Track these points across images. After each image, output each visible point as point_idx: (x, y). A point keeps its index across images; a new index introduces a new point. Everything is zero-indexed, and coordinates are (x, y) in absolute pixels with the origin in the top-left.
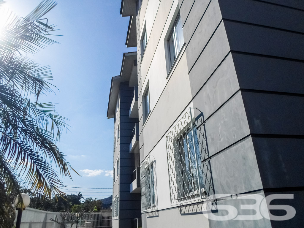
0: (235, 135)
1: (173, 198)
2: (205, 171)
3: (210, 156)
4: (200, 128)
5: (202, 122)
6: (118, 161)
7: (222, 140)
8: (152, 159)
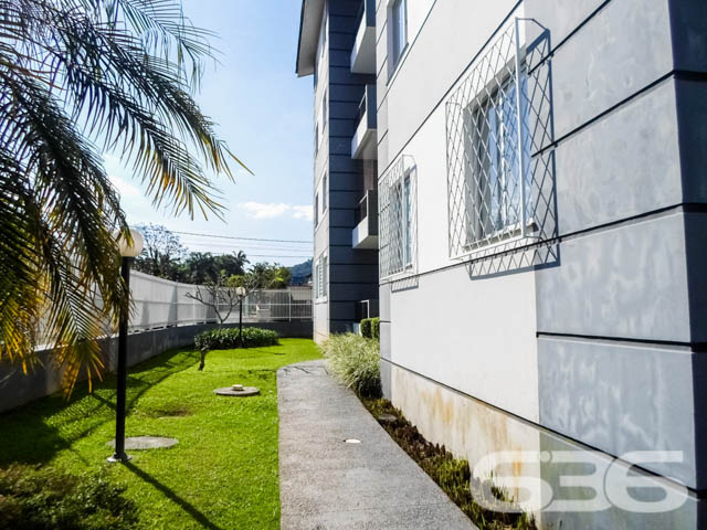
0: (631, 79)
1: (456, 244)
2: (539, 177)
3: (556, 139)
4: (536, 71)
5: (546, 54)
6: (325, 178)
7: (593, 94)
8: (408, 164)
